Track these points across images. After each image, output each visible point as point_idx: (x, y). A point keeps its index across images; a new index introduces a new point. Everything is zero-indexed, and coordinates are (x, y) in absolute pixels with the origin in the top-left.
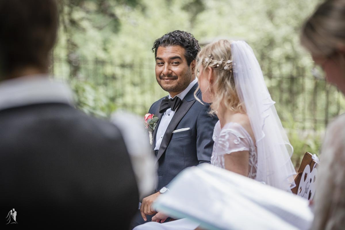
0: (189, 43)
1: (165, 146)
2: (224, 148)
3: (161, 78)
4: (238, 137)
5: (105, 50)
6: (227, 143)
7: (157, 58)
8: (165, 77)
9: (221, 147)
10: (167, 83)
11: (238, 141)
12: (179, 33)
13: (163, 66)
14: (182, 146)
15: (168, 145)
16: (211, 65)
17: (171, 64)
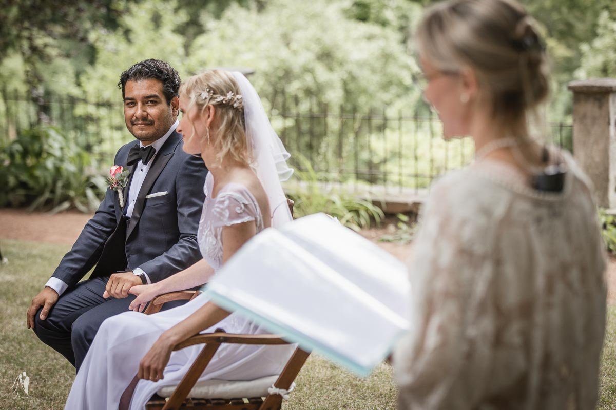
0: (167, 75)
1: (138, 216)
2: (222, 218)
3: (133, 124)
4: (241, 203)
5: (79, 84)
6: (227, 211)
7: (125, 99)
8: (139, 121)
9: (218, 215)
10: (142, 129)
11: (241, 208)
12: (154, 63)
13: (135, 107)
14: (160, 215)
15: (141, 214)
16: (213, 102)
17: (146, 104)
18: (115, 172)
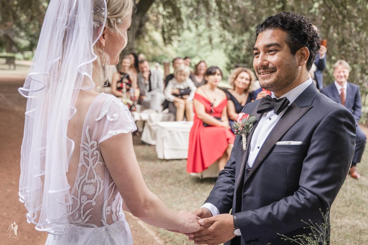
3: (259, 73)
15: (265, 158)
17: (268, 53)
18: (242, 117)
